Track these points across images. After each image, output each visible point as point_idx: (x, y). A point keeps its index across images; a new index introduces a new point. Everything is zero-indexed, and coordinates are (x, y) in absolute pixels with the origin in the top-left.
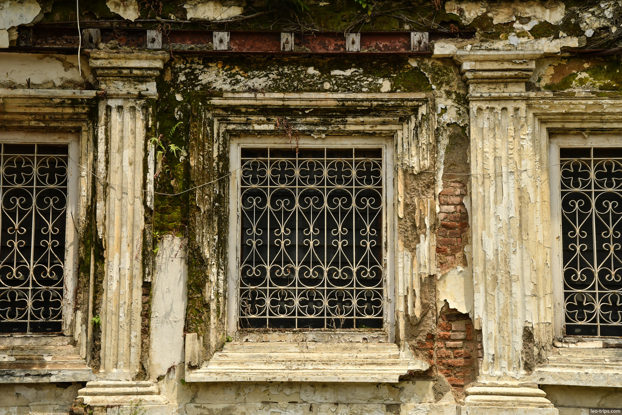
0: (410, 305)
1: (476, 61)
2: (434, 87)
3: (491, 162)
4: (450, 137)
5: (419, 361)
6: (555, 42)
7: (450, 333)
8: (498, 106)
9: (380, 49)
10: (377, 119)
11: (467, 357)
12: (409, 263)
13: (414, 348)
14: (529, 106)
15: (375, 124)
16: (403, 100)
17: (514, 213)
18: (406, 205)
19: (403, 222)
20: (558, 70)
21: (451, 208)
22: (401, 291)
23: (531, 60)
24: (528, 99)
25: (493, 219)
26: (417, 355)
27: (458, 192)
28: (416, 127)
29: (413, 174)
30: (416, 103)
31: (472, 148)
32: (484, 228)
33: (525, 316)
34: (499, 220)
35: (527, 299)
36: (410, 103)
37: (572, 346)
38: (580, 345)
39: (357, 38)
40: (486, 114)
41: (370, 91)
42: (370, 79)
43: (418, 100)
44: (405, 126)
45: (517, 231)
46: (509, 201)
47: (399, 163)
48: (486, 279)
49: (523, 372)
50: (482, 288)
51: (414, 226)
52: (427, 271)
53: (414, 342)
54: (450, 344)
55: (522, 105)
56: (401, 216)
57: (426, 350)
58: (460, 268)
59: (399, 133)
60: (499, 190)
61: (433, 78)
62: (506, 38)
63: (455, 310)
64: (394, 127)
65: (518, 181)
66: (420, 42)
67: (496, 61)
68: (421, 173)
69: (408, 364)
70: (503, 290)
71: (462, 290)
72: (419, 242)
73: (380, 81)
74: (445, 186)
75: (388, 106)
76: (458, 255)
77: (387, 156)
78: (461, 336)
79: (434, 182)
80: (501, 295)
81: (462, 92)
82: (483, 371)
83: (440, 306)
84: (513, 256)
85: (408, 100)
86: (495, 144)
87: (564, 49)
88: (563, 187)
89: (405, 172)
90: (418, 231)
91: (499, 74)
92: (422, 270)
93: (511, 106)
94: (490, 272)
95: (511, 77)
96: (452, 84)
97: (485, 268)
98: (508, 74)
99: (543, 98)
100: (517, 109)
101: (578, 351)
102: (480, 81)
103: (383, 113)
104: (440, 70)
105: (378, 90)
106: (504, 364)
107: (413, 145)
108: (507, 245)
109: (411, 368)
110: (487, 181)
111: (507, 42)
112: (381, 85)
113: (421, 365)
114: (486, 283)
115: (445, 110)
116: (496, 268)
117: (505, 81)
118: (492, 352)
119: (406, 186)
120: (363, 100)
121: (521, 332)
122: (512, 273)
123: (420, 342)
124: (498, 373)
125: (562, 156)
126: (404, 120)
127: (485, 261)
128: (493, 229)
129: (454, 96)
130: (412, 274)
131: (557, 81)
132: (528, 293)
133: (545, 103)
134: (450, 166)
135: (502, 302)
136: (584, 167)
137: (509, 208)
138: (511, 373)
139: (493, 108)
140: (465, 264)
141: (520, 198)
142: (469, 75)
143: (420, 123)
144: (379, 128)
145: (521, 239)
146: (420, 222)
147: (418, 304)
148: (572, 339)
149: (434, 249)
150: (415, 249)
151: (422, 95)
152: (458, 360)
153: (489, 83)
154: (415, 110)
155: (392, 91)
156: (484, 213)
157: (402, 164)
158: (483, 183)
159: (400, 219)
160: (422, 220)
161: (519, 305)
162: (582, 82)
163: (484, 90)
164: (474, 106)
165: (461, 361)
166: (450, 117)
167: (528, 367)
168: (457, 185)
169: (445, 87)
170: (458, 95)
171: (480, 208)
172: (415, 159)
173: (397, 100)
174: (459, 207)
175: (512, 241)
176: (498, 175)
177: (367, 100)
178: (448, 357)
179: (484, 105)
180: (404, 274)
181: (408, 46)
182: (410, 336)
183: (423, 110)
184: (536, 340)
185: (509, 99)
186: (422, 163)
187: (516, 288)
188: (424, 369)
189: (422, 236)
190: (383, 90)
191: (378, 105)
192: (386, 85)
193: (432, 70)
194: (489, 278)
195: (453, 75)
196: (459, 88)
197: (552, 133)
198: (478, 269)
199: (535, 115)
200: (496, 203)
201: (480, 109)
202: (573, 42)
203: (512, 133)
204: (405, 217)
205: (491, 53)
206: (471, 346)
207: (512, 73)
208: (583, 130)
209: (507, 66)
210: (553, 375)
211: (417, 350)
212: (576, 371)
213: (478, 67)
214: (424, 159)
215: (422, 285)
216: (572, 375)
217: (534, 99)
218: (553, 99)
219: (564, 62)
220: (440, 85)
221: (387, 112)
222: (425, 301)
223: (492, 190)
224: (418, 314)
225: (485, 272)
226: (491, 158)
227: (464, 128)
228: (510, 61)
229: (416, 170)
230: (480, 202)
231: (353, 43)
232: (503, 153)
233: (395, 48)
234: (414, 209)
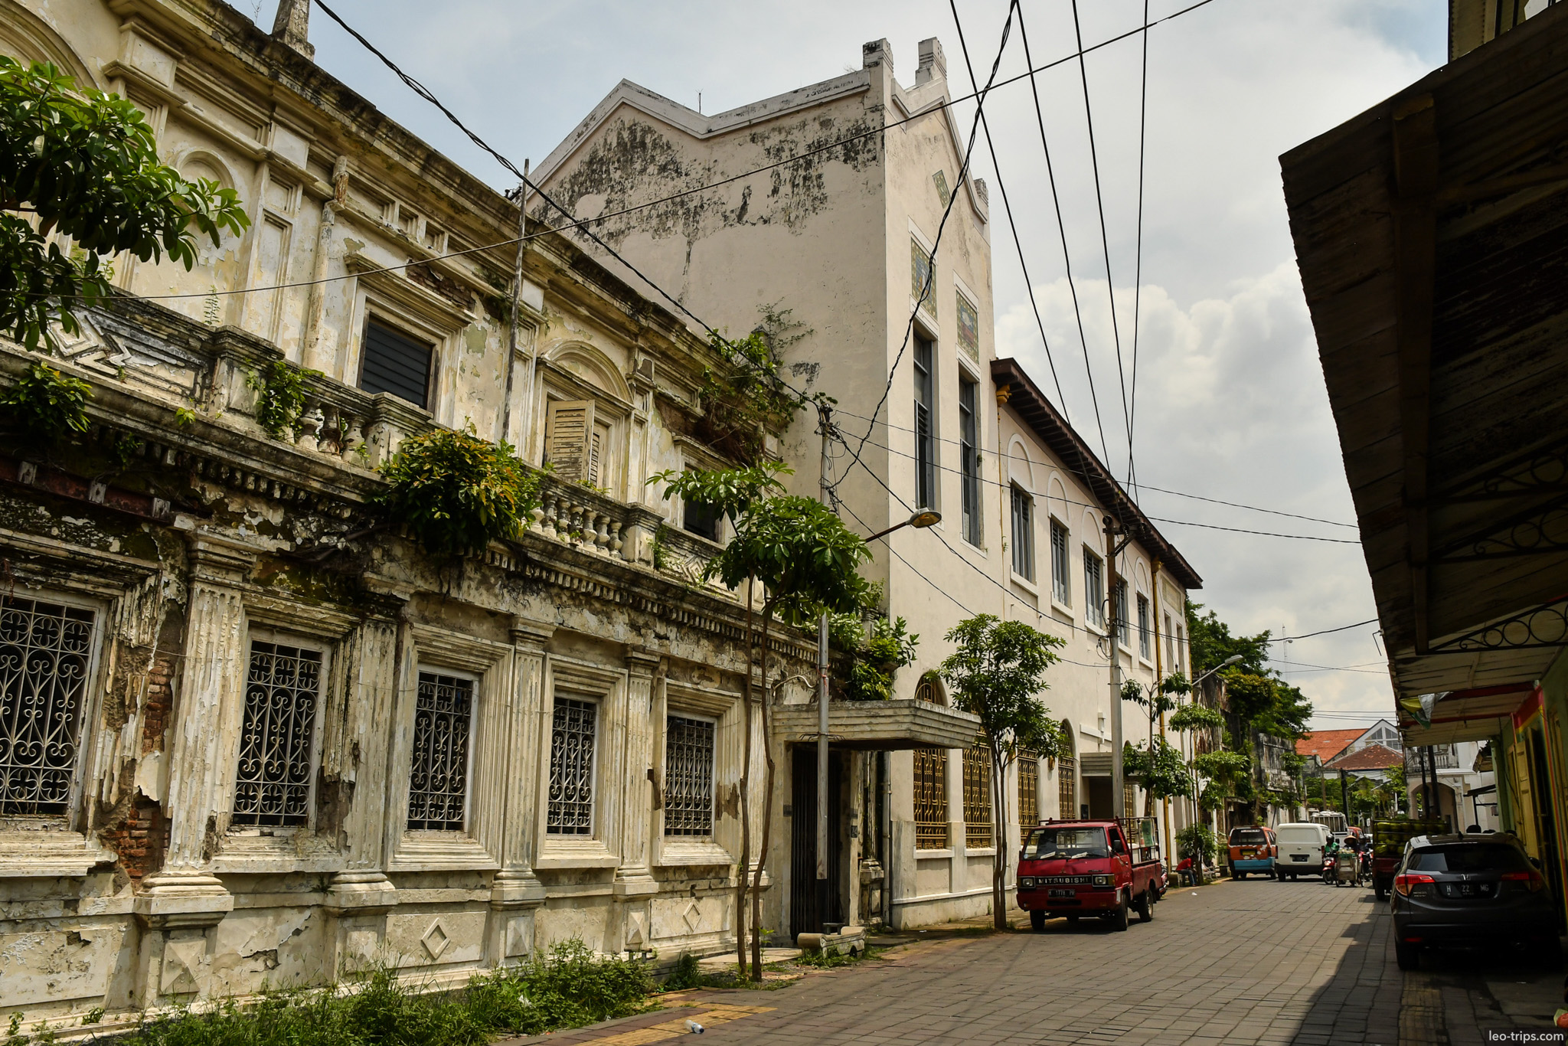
0: (105, 790)
1: (210, 543)
2: (161, 558)
3: (203, 647)
4: (167, 613)
5: (107, 852)
6: (273, 541)
7: (137, 821)
8: (218, 591)
9: (119, 504)
10: (102, 580)
11: (149, 847)
12: (112, 744)
13: (101, 837)
14: (243, 597)
15: (97, 585)
16: (134, 566)
17: (216, 702)
18: (116, 680)
19: (109, 697)
20: (266, 566)
21: (157, 688)
22: (96, 774)
23: (254, 554)
24: (242, 589)
25: (197, 707)
26: (104, 845)
27: (165, 672)
28: (140, 598)
29: (129, 647)
30: (146, 572)
31: (190, 629)
32: (189, 713)
33: (211, 805)
34: (202, 704)
35: (216, 788)
36: (141, 571)
37: (237, 834)
38: (244, 834)
39: (102, 489)
40: (207, 597)
41: (98, 548)
42: (101, 535)
43: (149, 569)
44: (128, 594)
45: (215, 720)
46: (214, 689)
47: (116, 632)
48: (183, 766)
49: (202, 862)
50: (178, 775)
51: (122, 703)
52: (130, 754)
53: (103, 831)
54: (136, 833)
55: (238, 595)
56: (109, 690)
57: (114, 839)
58: (157, 753)
59: (121, 599)
60: (207, 676)
61: (161, 548)
62: (237, 528)
63: (147, 797)
64: (116, 592)
65: (225, 669)
66: (161, 510)
67: (227, 547)
68: (138, 648)
69: (95, 855)
70: (197, 778)
71: (156, 776)
72: (127, 721)
73: (111, 539)
74: (155, 664)
75: (118, 569)
76: (157, 738)
77: (100, 619)
78: (146, 824)
79: (148, 659)
80: (194, 783)
81: (184, 568)
82: (168, 862)
83: (135, 791)
84: (210, 744)
85: (140, 567)
86: (210, 629)
87: (279, 550)
88: (249, 679)
89: (120, 643)
90: (127, 710)
91: (225, 560)
92: (126, 753)
93: (228, 593)
94: (188, 759)
95: (234, 566)
96: (177, 558)
97: (184, 754)
98: (233, 561)
99: (254, 592)
100: (233, 598)
101: (245, 839)
102: (208, 563)
103: (110, 576)
104: (168, 541)
105: (105, 548)
106: (187, 853)
107: (135, 616)
108: (205, 732)
109: (98, 859)
110: (198, 665)
111: (237, 531)
112: (111, 544)
113: (108, 856)
114: (182, 770)
115: (167, 584)
116: (194, 755)
117: (227, 568)
118: (178, 842)
119: (119, 658)
120: (95, 558)
121: (205, 821)
122: (207, 762)
123: (109, 831)
124: (180, 863)
125: (253, 648)
126: (128, 587)
127: (185, 748)
128: (196, 716)
129: (177, 571)
130: (113, 756)
131: (263, 577)
132: (218, 783)
133: (255, 597)
134: (163, 642)
135: (194, 790)
136: (292, 666)
137: (212, 696)
138: (192, 863)
139: (213, 593)
140: (162, 749)
141: (223, 686)
142: (201, 555)
143: (146, 595)
144: (101, 590)
145: (219, 728)
146: (130, 701)
147: (115, 789)
148: (236, 828)
149: (141, 731)
150: (121, 729)
151: (155, 566)
152: (140, 850)
153: (214, 567)
154: (143, 579)
155: (120, 553)
156: (191, 698)
157: (119, 634)
158: (195, 667)
159: (106, 693)
160: (133, 698)
161: (208, 794)
162: (281, 582)
163: (208, 573)
164: (198, 587)
165: (142, 851)
166: (170, 593)
167: (207, 857)
168: (165, 664)
169: (170, 561)
170: (180, 571)
171: (188, 692)
172: (134, 631)
173: (129, 565)
174: (164, 688)
175: (211, 729)
176: (208, 661)
177: (100, 558)
178: (131, 847)
179: (207, 588)
180: (102, 755)
181: (149, 510)
182: (99, 823)
183: (151, 581)
184: (217, 829)
185: (228, 586)
186: (142, 637)
187: (208, 778)
188: (112, 861)
189: (131, 716)
190: (112, 549)
191: (109, 566)
192: (116, 545)
193: (161, 540)
194: (186, 765)
195: (180, 550)
196: (182, 563)
197: (252, 625)
198: (178, 755)
199: (244, 606)
200: (202, 689)
201: (202, 591)
202: (286, 546)
203: (226, 620)
204: (112, 692)
205: (226, 539)
206: (155, 836)
207: (237, 563)
208: (275, 627)
209: (234, 554)
210: (226, 863)
211: (103, 840)
212: (244, 859)
213: (211, 549)
214: (145, 633)
215: (123, 768)
216: (241, 862)
217: (247, 590)
218: (262, 594)
219: (271, 561)
220: (166, 557)
221: (114, 575)
222: (124, 787)
223: (201, 675)
224: (113, 800)
225: (183, 759)
226: (205, 643)
227: (181, 606)
228: (238, 550)
229: (134, 642)
230: (189, 685)
231: (98, 493)
232: (214, 639)
233: (134, 509)
234: (125, 686)
